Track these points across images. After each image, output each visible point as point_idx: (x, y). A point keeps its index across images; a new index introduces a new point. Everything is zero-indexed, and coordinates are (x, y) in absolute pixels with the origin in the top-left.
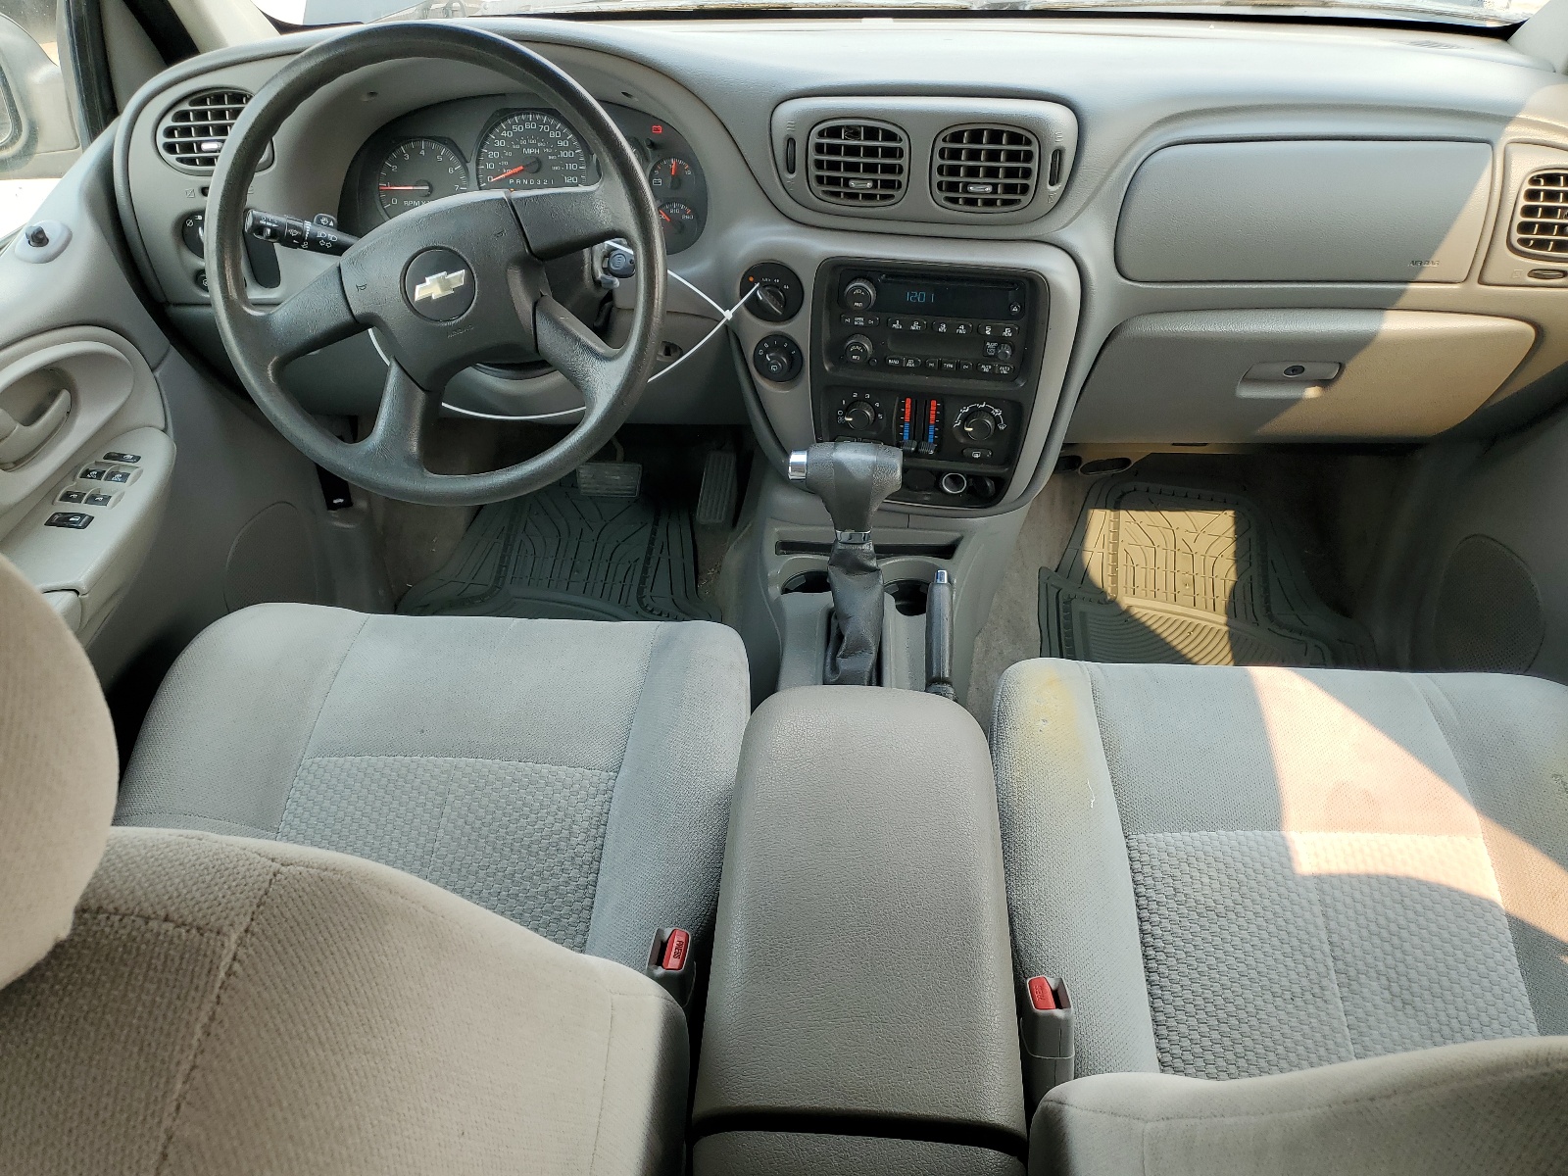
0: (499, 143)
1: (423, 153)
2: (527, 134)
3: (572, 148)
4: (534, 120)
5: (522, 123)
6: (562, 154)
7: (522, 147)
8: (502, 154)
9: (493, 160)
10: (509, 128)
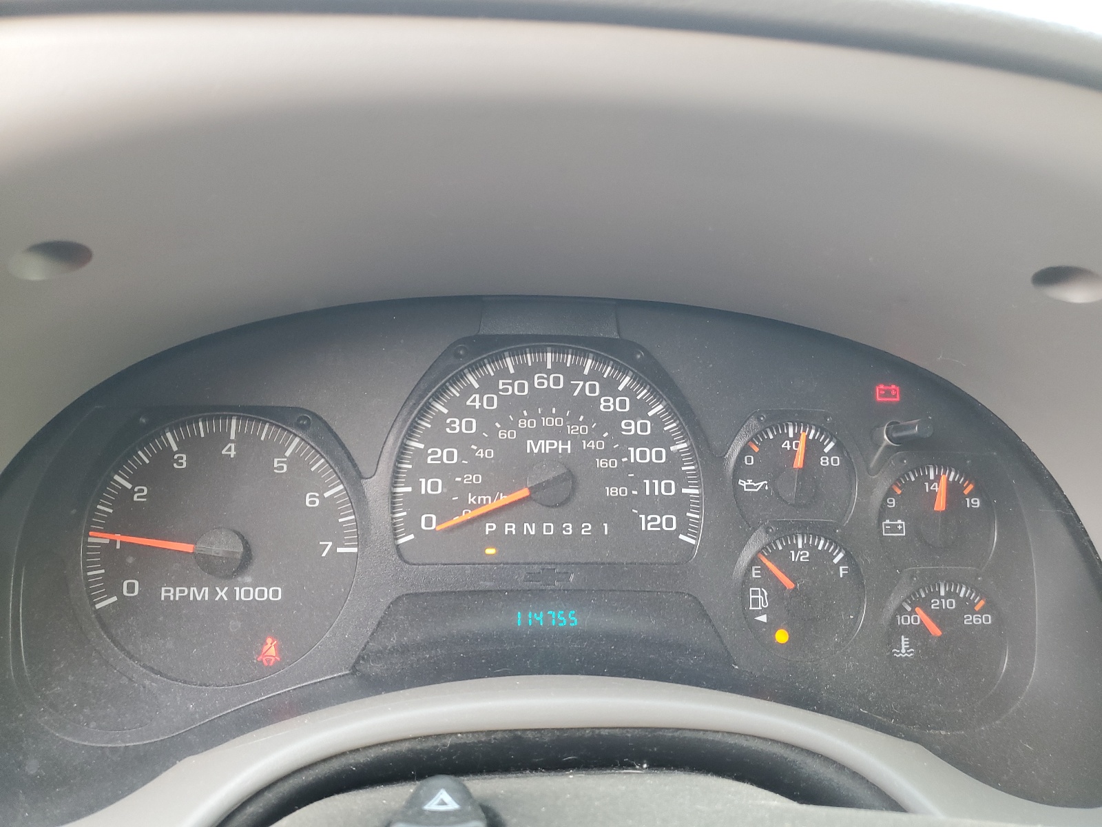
0: (459, 426)
1: (230, 450)
2: (537, 402)
3: (659, 438)
4: (558, 367)
5: (524, 372)
6: (635, 454)
7: (525, 434)
8: (465, 453)
9: (441, 470)
10: (488, 386)
